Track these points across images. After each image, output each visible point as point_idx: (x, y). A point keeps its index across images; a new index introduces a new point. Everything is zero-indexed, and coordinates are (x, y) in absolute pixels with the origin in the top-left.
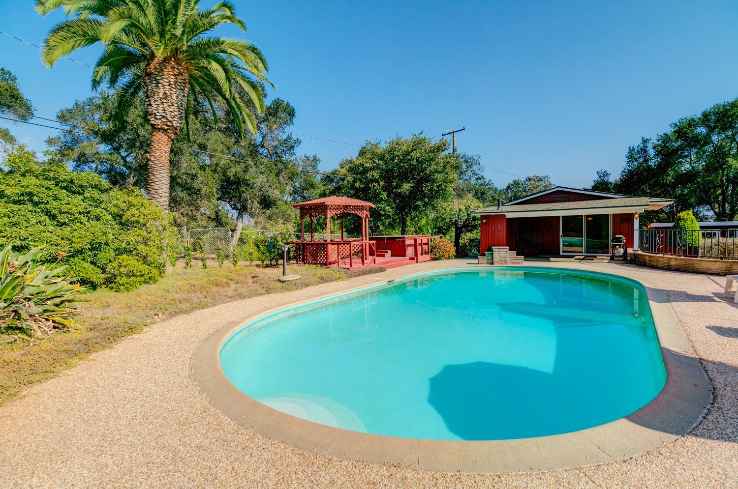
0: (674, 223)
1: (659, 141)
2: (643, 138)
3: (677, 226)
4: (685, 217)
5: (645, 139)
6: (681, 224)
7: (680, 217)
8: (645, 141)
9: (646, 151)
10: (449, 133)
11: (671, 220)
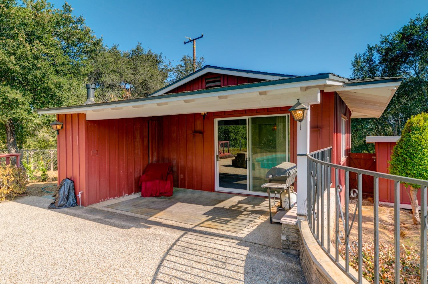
0: (400, 137)
1: (382, 44)
2: (368, 45)
3: (406, 143)
4: (421, 124)
5: (371, 46)
6: (414, 138)
7: (411, 124)
8: (370, 49)
9: (371, 60)
10: (190, 41)
11: (396, 133)
